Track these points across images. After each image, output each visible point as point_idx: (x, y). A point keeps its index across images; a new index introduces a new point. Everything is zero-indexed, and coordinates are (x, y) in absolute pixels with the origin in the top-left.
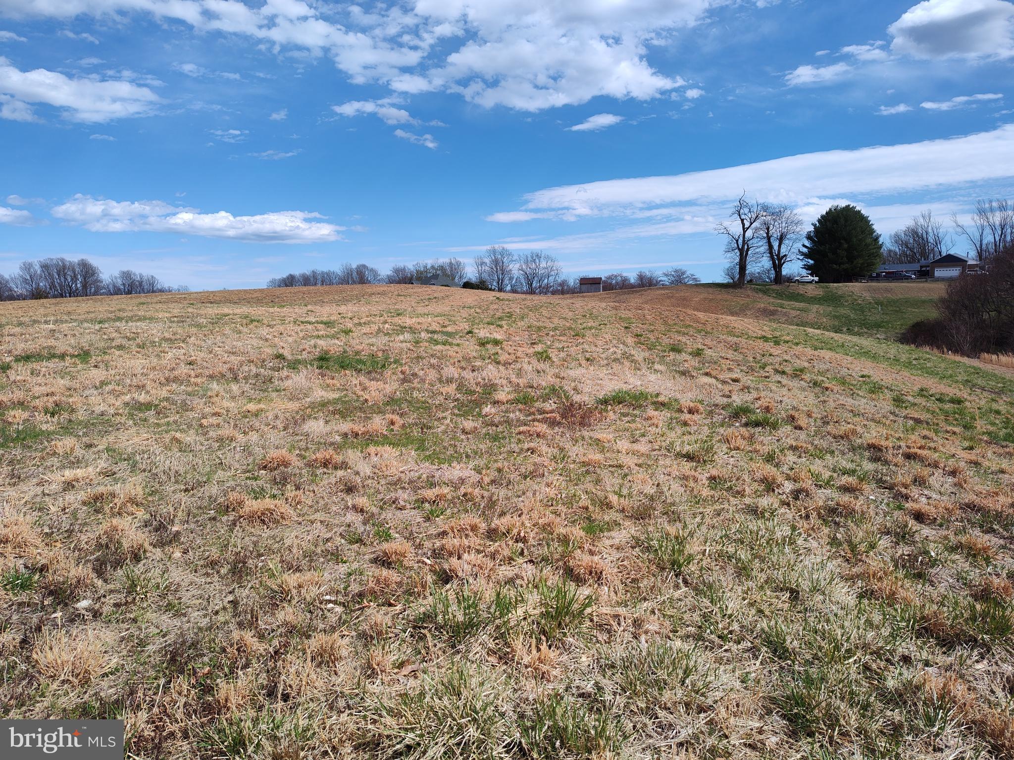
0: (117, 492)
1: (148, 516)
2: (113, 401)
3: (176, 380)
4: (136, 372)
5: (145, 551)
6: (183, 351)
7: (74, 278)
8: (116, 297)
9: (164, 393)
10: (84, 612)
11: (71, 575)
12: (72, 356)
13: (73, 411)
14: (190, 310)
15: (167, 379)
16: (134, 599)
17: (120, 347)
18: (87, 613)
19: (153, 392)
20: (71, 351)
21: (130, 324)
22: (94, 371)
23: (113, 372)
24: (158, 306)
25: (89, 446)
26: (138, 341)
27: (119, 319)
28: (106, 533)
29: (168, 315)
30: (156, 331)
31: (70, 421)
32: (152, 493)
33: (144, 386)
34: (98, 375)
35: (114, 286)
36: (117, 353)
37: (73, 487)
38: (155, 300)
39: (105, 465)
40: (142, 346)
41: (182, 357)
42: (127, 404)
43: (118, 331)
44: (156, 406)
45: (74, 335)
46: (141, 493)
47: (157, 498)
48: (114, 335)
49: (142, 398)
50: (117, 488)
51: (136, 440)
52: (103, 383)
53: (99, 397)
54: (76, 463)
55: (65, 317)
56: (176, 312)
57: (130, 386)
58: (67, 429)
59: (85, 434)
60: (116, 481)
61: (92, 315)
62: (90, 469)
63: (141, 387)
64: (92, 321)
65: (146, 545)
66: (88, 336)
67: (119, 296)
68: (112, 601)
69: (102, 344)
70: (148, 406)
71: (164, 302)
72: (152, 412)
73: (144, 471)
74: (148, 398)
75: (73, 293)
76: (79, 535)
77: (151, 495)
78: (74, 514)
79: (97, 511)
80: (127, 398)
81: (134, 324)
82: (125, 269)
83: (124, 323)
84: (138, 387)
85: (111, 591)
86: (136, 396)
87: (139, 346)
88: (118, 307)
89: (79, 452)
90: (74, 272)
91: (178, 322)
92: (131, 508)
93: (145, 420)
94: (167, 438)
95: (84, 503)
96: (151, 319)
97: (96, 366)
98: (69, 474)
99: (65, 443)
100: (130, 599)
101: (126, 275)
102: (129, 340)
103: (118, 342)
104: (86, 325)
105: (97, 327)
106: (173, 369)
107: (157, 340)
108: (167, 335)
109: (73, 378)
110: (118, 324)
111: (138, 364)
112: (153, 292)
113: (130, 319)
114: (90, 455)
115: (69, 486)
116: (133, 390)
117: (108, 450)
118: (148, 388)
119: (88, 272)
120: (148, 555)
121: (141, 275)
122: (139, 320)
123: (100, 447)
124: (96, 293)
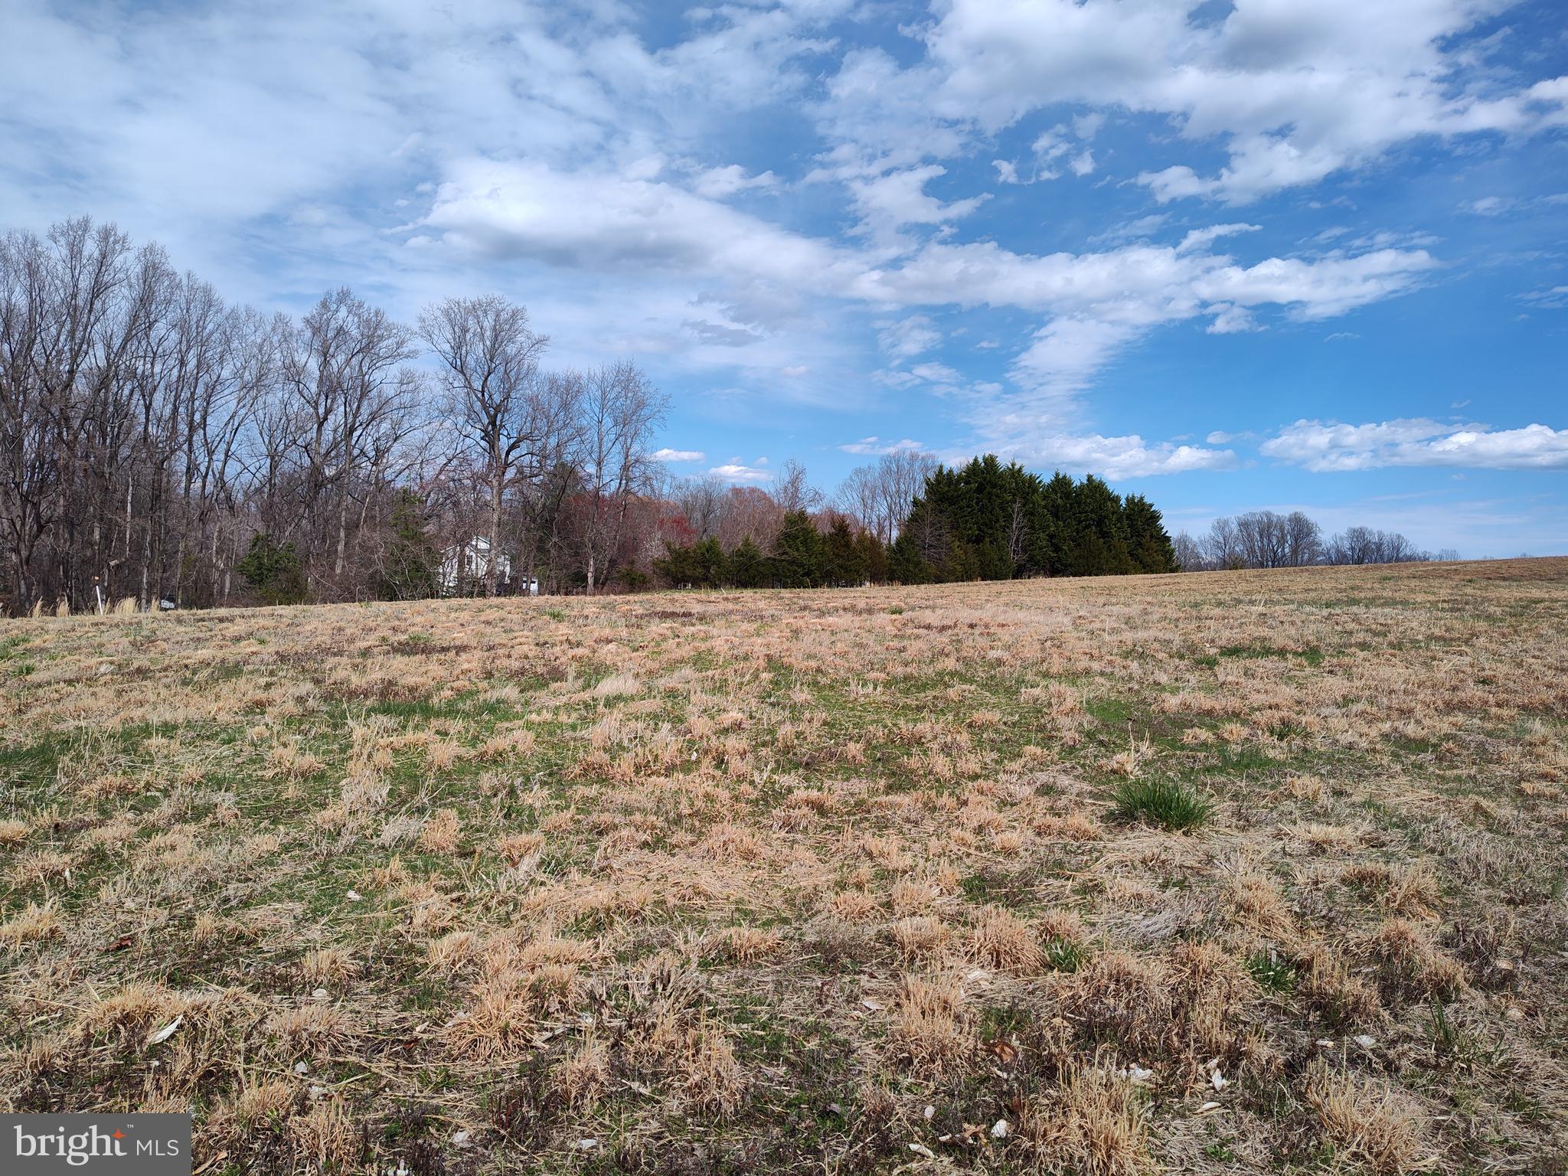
0: (1395, 875)
1: (1449, 929)
2: (1365, 729)
3: (1464, 707)
4: (1396, 687)
5: (1457, 989)
6: (1468, 659)
7: (1282, 541)
8: (1342, 567)
9: (1444, 726)
10: (1370, 1055)
11: (1346, 989)
12: (1296, 654)
13: (1307, 736)
14: (1469, 590)
15: (1447, 704)
16: (1450, 1064)
17: (1364, 646)
18: (1374, 1059)
19: (1427, 722)
20: (1292, 645)
21: (1373, 610)
22: (1330, 680)
23: (1357, 683)
24: (1413, 583)
25: (1338, 793)
26: (1391, 637)
27: (1355, 602)
28: (1387, 938)
29: (1431, 598)
30: (1416, 623)
31: (1305, 750)
32: (1451, 891)
33: (1411, 711)
34: (1337, 685)
35: (1338, 551)
36: (1361, 654)
37: (1324, 851)
38: (1404, 574)
39: (1369, 829)
40: (1398, 646)
41: (1469, 670)
42: (1385, 737)
43: (1356, 619)
44: (1434, 746)
45: (1293, 623)
46: (1434, 887)
47: (1458, 901)
48: (1351, 626)
49: (1411, 730)
50: (1394, 869)
51: (1409, 797)
52: (1347, 701)
53: (1344, 720)
54: (1323, 816)
55: (1276, 597)
56: (1444, 593)
57: (1390, 708)
58: (1304, 760)
59: (1331, 774)
60: (1389, 858)
61: (1313, 594)
62: (1348, 830)
63: (1406, 713)
64: (1313, 603)
65: (1460, 978)
66: (1313, 626)
67: (1348, 567)
68: (1412, 1054)
69: (1336, 640)
70: (1421, 745)
71: (1420, 577)
72: (1429, 756)
73: (1433, 851)
74: (1422, 733)
75: (1277, 562)
76: (1342, 929)
77: (1448, 894)
78: (1330, 893)
79: (1365, 899)
80: (1386, 727)
81: (1379, 610)
82: (1357, 526)
83: (1363, 610)
84: (1402, 711)
85: (1408, 1038)
86: (1400, 724)
87: (1391, 645)
88: (1350, 583)
89: (1326, 800)
90: (1282, 530)
91: (1452, 610)
92: (1420, 909)
93: (1421, 767)
94: (1466, 803)
95: (1343, 881)
96: (1404, 603)
97: (1331, 672)
98: (1318, 831)
99: (1305, 783)
100: (1443, 1061)
101: (1358, 534)
102: (1376, 634)
103: (1360, 637)
104: (1308, 609)
105: (1325, 612)
106: (1454, 689)
107: (1420, 637)
108: (1437, 632)
109: (1300, 686)
110: (1355, 609)
111: (1395, 673)
112: (1398, 560)
113: (1370, 603)
114: (1342, 807)
115: (1318, 848)
116: (1395, 715)
117: (1368, 804)
118: (1419, 714)
119: (1301, 529)
120: (1464, 997)
121: (1380, 533)
122: (1385, 604)
123: (1357, 799)
124: (1310, 562)
